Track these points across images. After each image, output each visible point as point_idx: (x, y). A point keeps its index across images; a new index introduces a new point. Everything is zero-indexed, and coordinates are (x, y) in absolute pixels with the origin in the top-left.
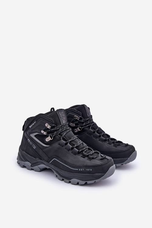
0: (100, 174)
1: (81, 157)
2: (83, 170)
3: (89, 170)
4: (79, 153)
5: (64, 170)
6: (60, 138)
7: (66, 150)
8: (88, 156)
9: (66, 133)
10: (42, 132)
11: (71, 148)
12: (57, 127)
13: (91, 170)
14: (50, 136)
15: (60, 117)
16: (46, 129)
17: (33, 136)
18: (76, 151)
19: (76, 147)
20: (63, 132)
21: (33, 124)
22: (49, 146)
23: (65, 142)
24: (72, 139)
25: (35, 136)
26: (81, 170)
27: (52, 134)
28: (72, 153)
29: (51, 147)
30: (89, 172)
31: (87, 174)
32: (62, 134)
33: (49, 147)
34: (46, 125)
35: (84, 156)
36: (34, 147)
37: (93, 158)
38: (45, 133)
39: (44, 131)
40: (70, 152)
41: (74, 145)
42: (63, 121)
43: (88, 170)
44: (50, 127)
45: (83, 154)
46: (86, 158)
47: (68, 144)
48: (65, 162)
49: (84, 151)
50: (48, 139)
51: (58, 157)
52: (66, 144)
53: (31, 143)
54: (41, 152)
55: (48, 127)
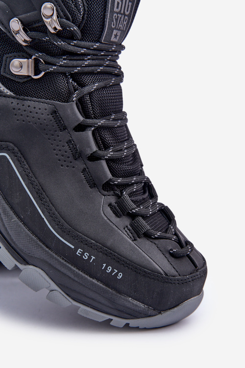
0: (142, 305)
1: (110, 205)
2: (90, 258)
3: (112, 271)
4: (108, 187)
5: (19, 217)
6: (70, 94)
7: (67, 148)
8: (133, 216)
9: (102, 84)
10: (15, 25)
11: (89, 152)
12: (83, 43)
13: (120, 276)
14: (37, 62)
15: (112, 12)
16: (34, 26)
18: (104, 172)
19: (109, 161)
20: (91, 73)
22: (9, 93)
23: (81, 118)
24: (111, 123)
26: (83, 254)
27: (50, 59)
28: (84, 170)
29: (13, 100)
30: (109, 281)
31: (94, 281)
32: (86, 79)
33: (9, 97)
34: (47, 9)
35: (120, 210)
37: (148, 236)
38: (22, 38)
39: (27, 27)
40: (80, 165)
41: (106, 147)
42: (115, 32)
43: (109, 269)
44: (59, 28)
45: (119, 197)
46: (126, 221)
47: (89, 133)
48: (40, 194)
49: (129, 190)
50: (21, 67)
51: (21, 157)
52: (81, 128)
55: (49, 20)
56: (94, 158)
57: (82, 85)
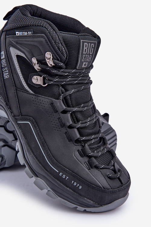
0: (92, 202)
1: (78, 151)
2: (66, 177)
3: (77, 185)
4: (78, 141)
5: (34, 154)
6: (60, 95)
7: (58, 121)
8: (90, 157)
9: (76, 90)
10: (34, 61)
11: (68, 124)
12: (66, 70)
13: (80, 187)
14: (44, 78)
15: (82, 54)
16: (43, 62)
17: (14, 52)
18: (76, 134)
19: (78, 129)
20: (72, 84)
21: (26, 34)
22: (32, 92)
23: (65, 107)
24: (80, 109)
25: (18, 56)
26: (62, 175)
27: (50, 78)
28: (66, 133)
29: (33, 96)
30: (75, 189)
31: (68, 189)
32: (69, 87)
33: (32, 94)
34: (48, 55)
35: (83, 153)
36: (6, 76)
37: (96, 167)
38: (37, 67)
39: (39, 62)
40: (64, 130)
41: (78, 121)
42: (84, 63)
43: (75, 184)
44: (53, 64)
45: (83, 147)
46: (86, 159)
47: (69, 115)
48: (44, 143)
49: (89, 143)
50: (37, 80)
51: (36, 124)
52: (65, 112)
53: (4, 62)
54: (11, 93)
55: (48, 60)
56: (70, 127)
57: (66, 90)
